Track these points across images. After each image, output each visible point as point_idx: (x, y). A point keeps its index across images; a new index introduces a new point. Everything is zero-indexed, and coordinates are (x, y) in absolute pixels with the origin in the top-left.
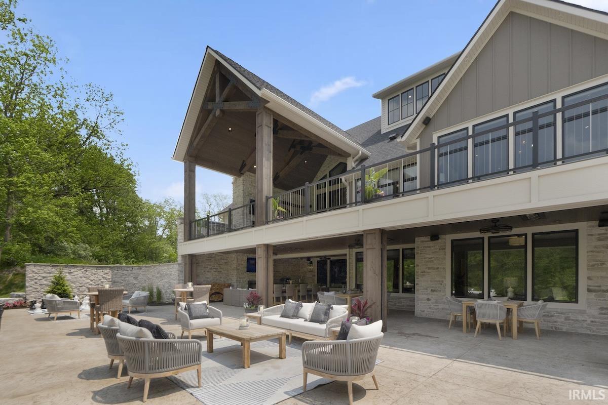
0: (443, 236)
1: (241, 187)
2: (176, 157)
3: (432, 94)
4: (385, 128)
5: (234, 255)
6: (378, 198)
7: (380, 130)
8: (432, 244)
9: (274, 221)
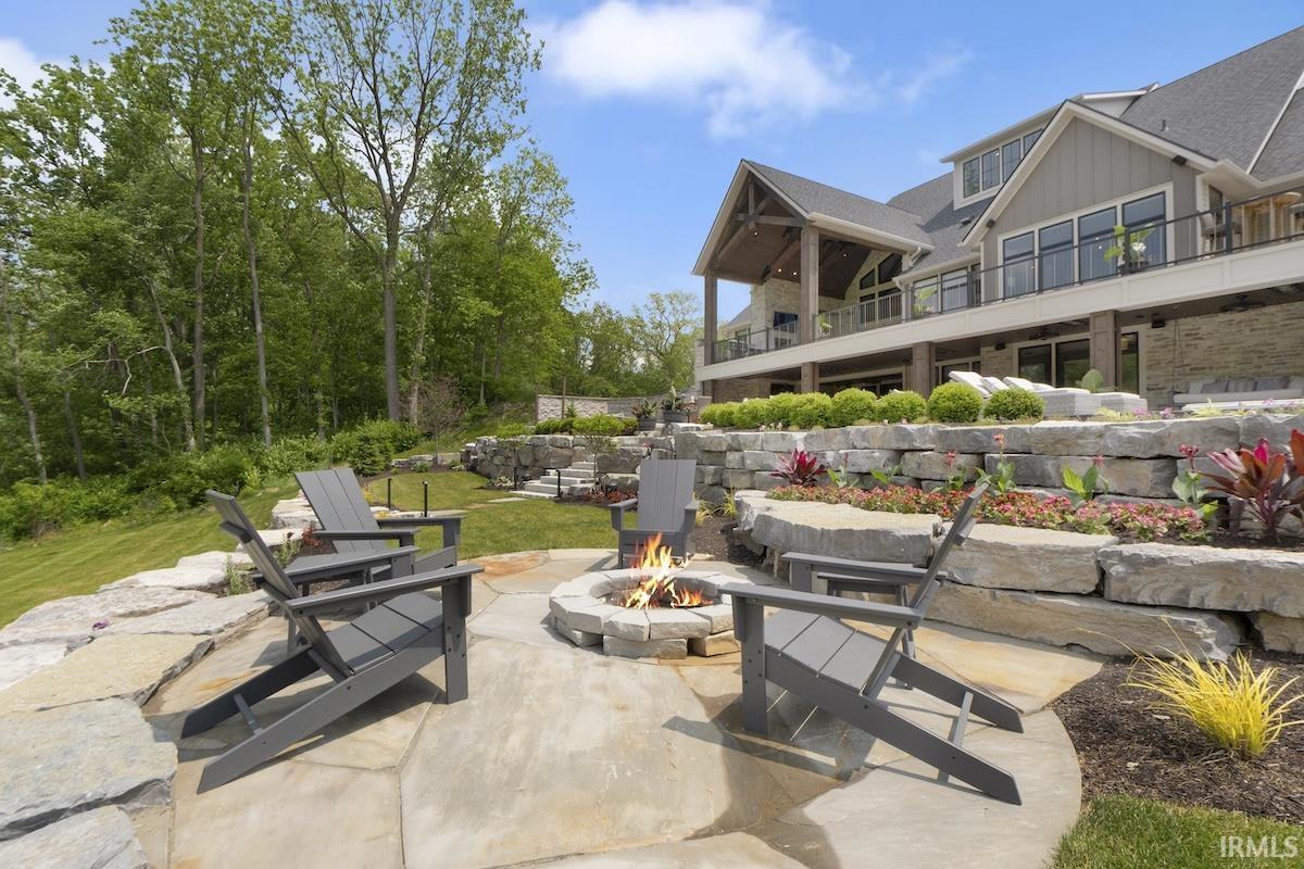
0: (1010, 345)
1: (763, 298)
2: (696, 272)
3: (1025, 156)
4: (960, 202)
5: (755, 381)
6: (928, 314)
7: (952, 203)
8: (997, 353)
9: (821, 338)
